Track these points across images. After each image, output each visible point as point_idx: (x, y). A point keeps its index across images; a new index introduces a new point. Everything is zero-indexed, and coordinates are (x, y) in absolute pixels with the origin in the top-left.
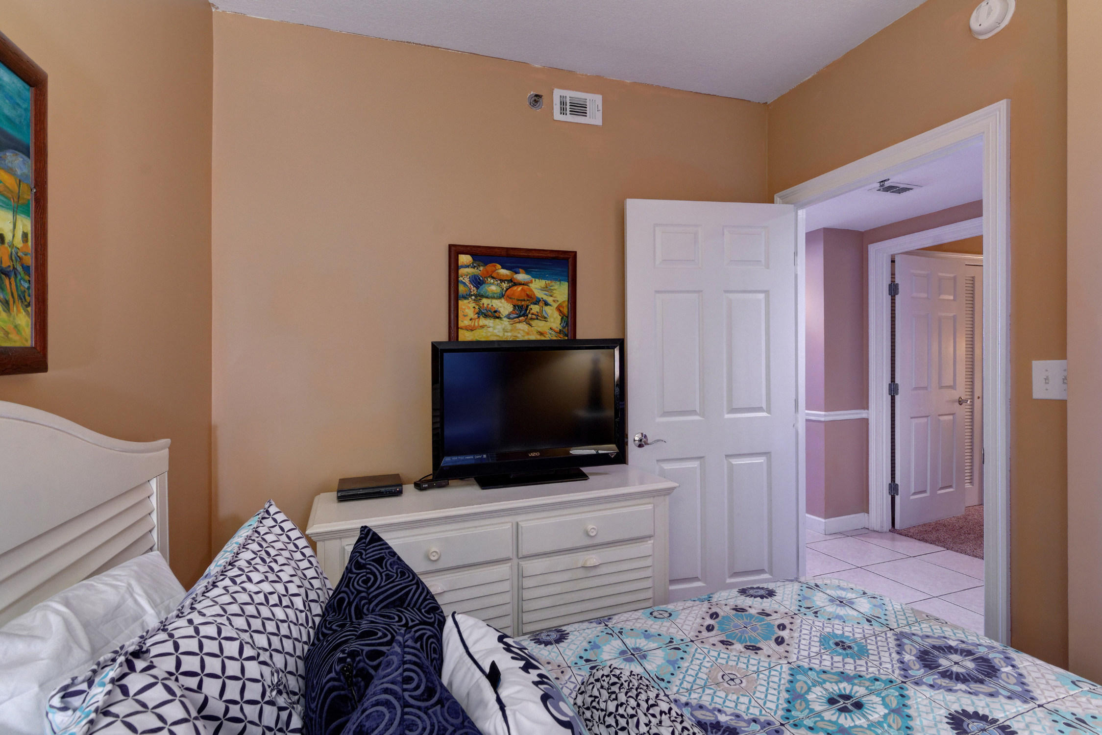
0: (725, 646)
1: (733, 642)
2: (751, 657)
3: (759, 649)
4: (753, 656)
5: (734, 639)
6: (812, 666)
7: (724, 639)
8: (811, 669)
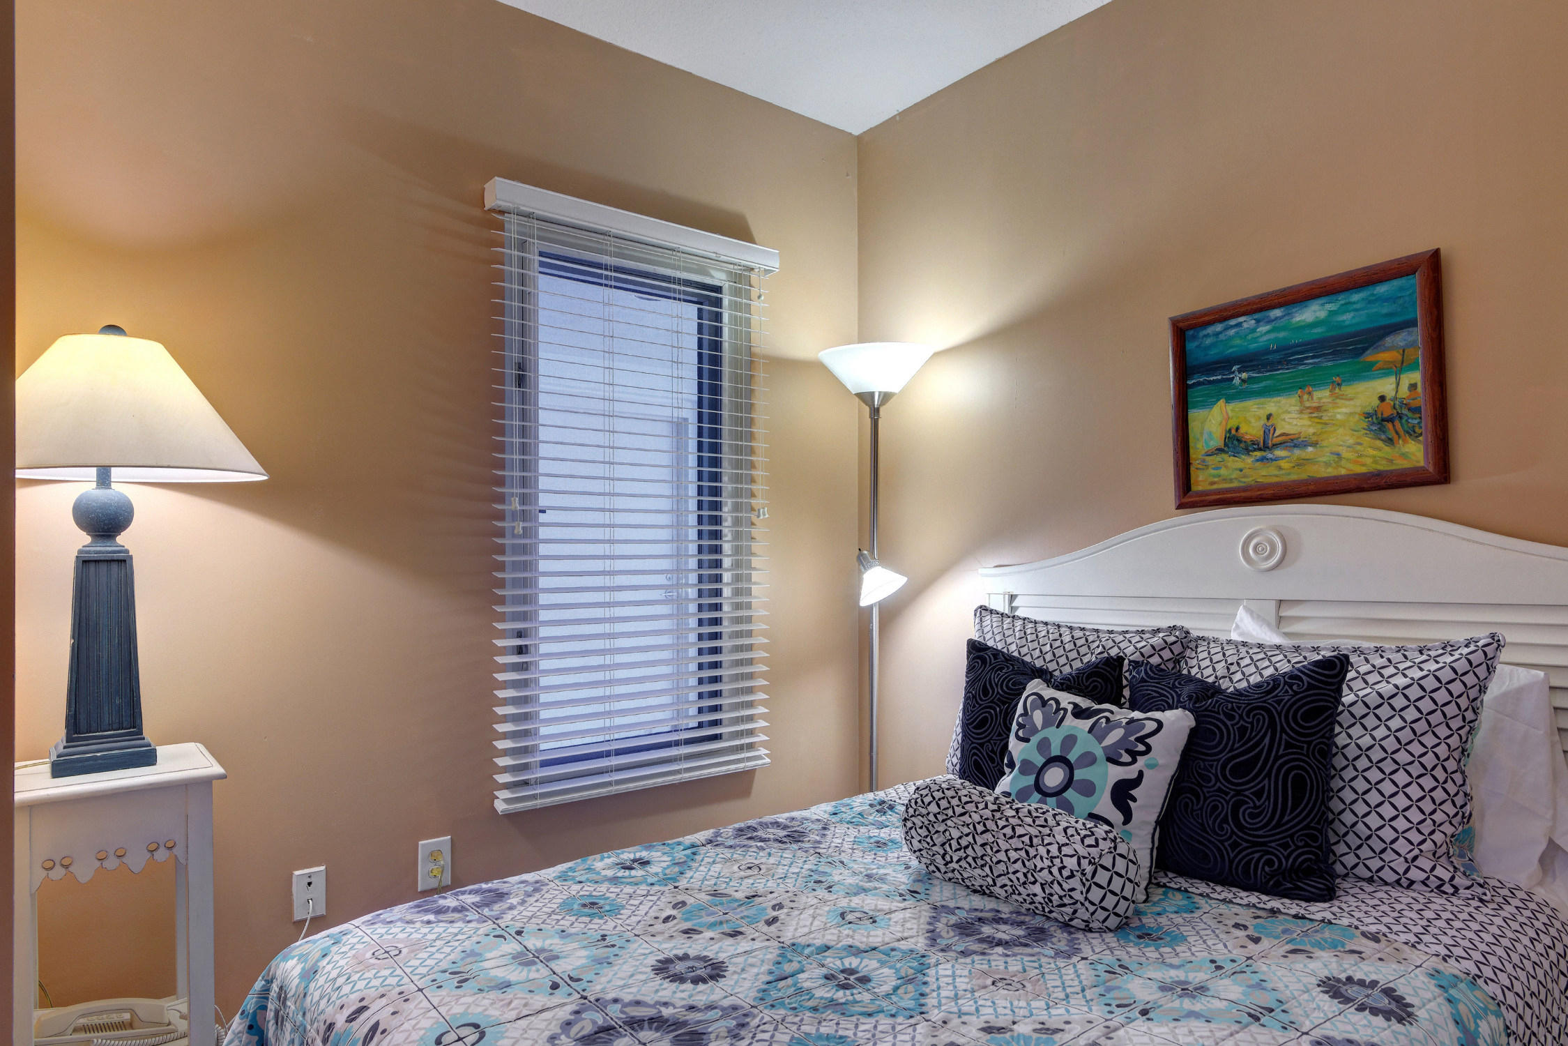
0: (1046, 1027)
1: (1035, 1035)
2: (993, 1017)
3: (983, 1029)
4: (992, 1018)
5: (1038, 1039)
6: (890, 1021)
7: (1057, 1037)
8: (893, 1016)
